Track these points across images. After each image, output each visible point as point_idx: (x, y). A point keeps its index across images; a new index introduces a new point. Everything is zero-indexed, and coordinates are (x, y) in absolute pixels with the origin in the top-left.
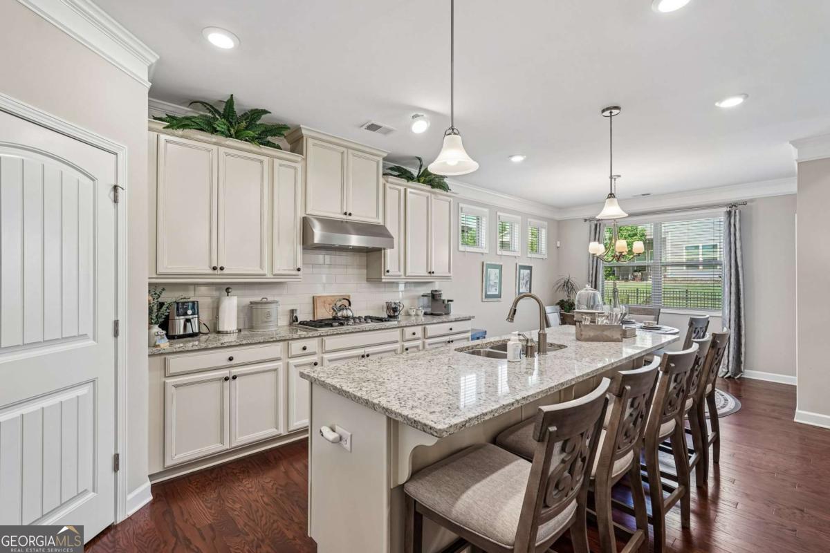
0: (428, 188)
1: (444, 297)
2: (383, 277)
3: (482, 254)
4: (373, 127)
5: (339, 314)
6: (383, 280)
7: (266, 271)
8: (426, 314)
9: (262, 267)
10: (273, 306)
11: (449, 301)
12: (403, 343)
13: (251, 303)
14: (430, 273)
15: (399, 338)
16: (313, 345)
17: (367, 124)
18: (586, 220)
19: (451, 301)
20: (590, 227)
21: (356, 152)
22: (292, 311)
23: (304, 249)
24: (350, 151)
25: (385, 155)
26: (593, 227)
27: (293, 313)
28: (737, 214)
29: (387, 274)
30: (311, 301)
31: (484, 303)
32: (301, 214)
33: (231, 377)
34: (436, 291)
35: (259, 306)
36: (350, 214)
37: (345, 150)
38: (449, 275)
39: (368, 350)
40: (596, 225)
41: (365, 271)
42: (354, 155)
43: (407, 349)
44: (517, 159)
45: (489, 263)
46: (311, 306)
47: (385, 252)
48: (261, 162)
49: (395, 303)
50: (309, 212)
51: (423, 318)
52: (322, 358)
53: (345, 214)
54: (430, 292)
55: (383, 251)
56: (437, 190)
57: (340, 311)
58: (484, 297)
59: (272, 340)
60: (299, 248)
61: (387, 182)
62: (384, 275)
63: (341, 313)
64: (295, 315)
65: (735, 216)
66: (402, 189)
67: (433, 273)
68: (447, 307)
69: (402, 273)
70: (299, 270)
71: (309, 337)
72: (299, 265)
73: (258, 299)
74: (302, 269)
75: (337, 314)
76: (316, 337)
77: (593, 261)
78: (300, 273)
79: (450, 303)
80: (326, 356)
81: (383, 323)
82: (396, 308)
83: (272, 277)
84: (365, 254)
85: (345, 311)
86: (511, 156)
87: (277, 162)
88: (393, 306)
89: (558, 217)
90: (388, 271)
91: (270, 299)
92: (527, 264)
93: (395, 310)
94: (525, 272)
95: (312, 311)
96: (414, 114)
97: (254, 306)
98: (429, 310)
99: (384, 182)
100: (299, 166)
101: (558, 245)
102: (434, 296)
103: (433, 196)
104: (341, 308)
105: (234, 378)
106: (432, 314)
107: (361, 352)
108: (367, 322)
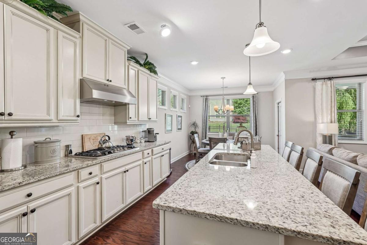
0: (148, 72)
1: (155, 132)
2: (128, 121)
3: (165, 109)
4: (134, 27)
5: (104, 146)
6: (128, 123)
7: (53, 117)
8: (145, 142)
9: (48, 114)
10: (58, 144)
11: (156, 134)
12: (143, 160)
13: (36, 143)
14: (149, 119)
15: (141, 157)
16: (95, 170)
17: (131, 24)
18: (201, 96)
19: (158, 134)
20: (204, 99)
21: (113, 42)
22: (67, 147)
23: (81, 102)
24: (110, 40)
25: (129, 48)
26: (205, 99)
27: (68, 148)
28: (256, 97)
29: (130, 119)
30: (80, 138)
31: (166, 134)
32: (79, 77)
33: (29, 211)
34: (151, 129)
35: (44, 145)
36: (111, 81)
37: (108, 39)
38: (157, 120)
39: (127, 167)
40: (206, 99)
41: (113, 118)
42: (112, 44)
43: (146, 163)
44: (194, 63)
45: (168, 114)
46: (81, 141)
47: (128, 106)
48: (47, 30)
49: (132, 137)
50: (85, 75)
51: (144, 144)
52: (101, 177)
53: (108, 80)
54: (146, 129)
55: (127, 106)
56: (152, 74)
57: (104, 143)
58: (166, 131)
59: (66, 171)
60: (78, 101)
61: (130, 64)
62: (128, 120)
63: (105, 145)
64: (70, 149)
65: (255, 98)
66: (137, 70)
67: (151, 119)
68: (155, 137)
69: (137, 119)
70: (78, 116)
71: (94, 165)
72: (78, 113)
73: (42, 139)
74: (80, 116)
75: (102, 146)
76: (98, 164)
77: (205, 114)
78: (79, 118)
79: (156, 135)
80: (104, 176)
81: (132, 150)
82: (132, 139)
83: (57, 121)
84: (113, 107)
85: (107, 143)
86: (191, 62)
87: (60, 33)
88: (131, 138)
89: (189, 94)
90: (131, 118)
91: (53, 138)
92: (180, 115)
93: (132, 140)
94: (180, 118)
95: (81, 145)
96: (164, 24)
97: (39, 145)
98: (147, 139)
99: (128, 65)
100: (78, 41)
101: (190, 107)
102: (149, 132)
103: (150, 77)
104: (105, 142)
105: (33, 211)
106: (148, 141)
107: (123, 169)
108: (124, 150)
